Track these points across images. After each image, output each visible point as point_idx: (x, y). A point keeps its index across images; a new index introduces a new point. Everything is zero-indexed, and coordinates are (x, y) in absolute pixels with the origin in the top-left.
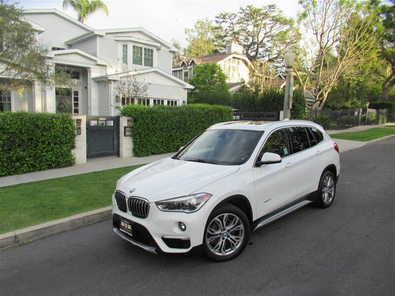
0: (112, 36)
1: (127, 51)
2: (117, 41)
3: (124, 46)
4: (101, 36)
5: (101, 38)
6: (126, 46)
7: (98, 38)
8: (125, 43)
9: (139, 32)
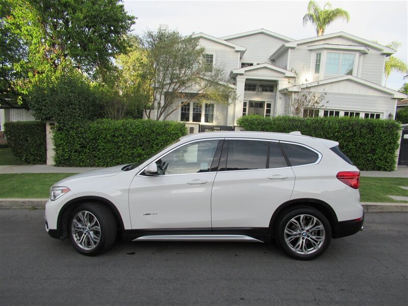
0: (305, 47)
1: (320, 60)
2: (311, 50)
3: (317, 55)
4: (293, 48)
5: (293, 50)
6: (320, 54)
7: (290, 50)
8: (319, 52)
9: (340, 37)
